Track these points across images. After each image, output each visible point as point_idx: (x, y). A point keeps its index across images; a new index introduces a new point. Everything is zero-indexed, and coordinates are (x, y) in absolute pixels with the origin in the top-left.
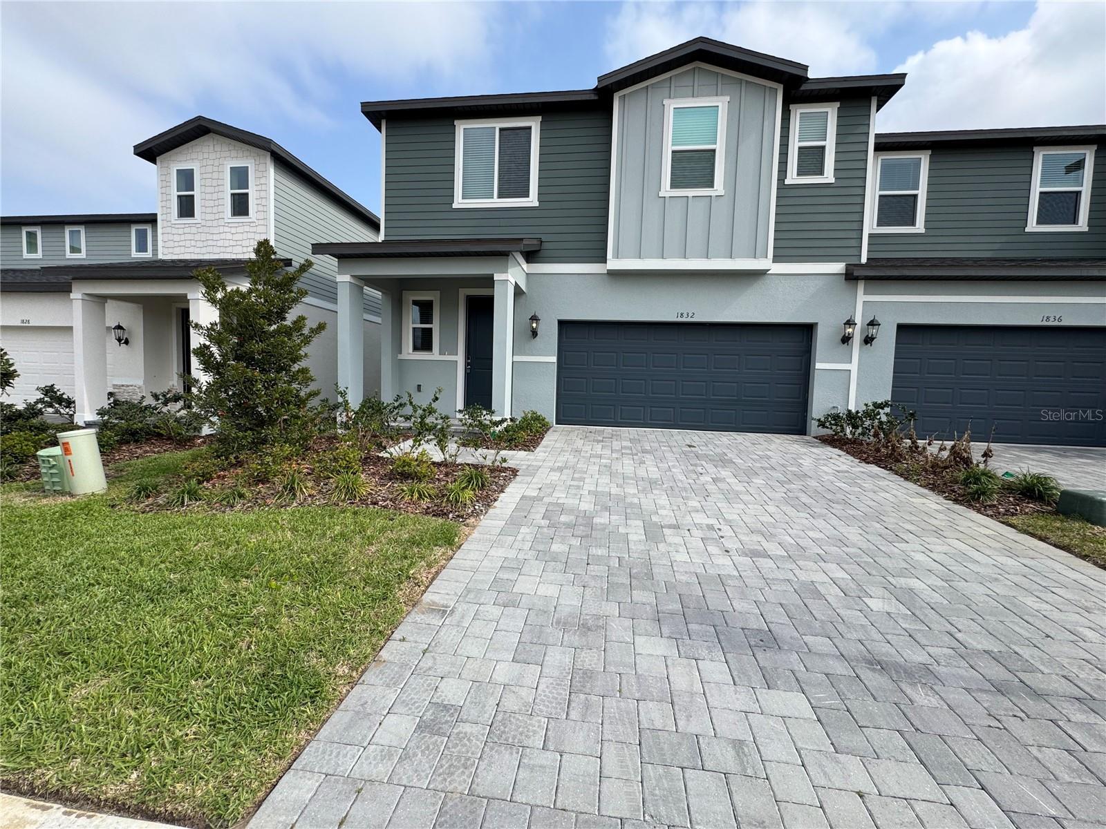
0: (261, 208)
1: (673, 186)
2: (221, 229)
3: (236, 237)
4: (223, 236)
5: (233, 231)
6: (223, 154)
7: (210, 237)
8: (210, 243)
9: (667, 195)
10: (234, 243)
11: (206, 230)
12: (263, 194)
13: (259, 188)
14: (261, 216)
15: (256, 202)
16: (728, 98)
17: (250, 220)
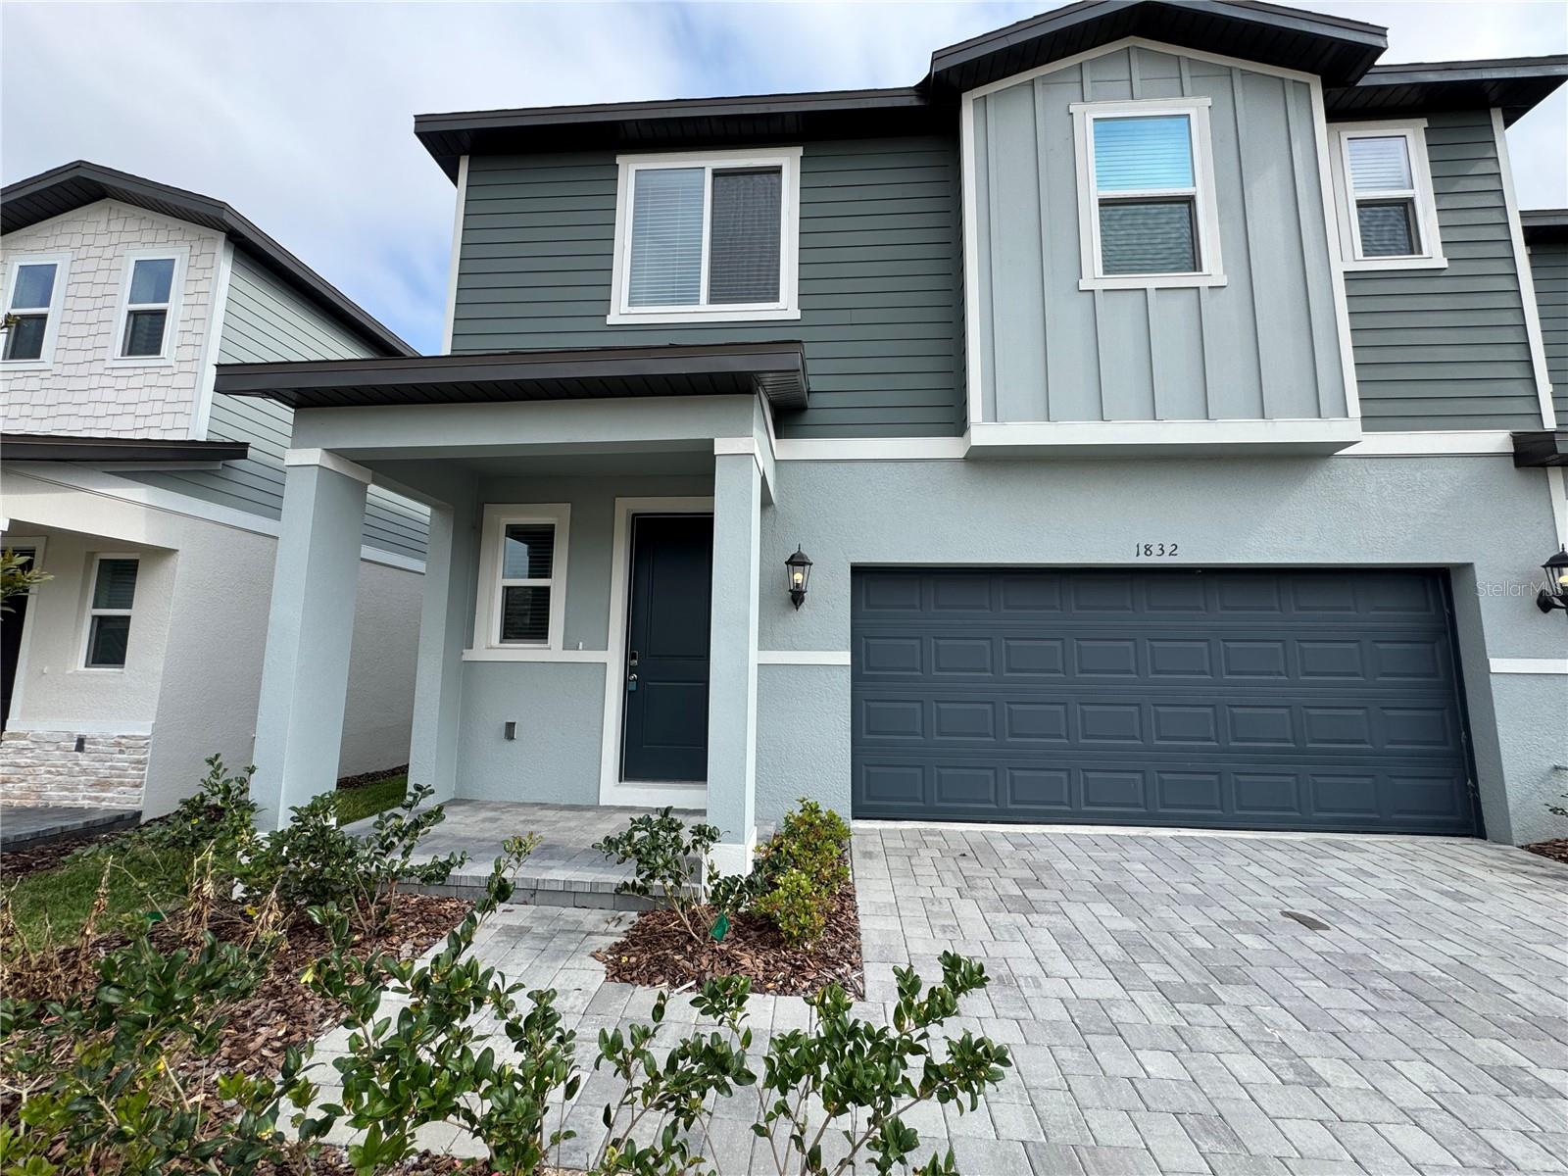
0: (189, 339)
1: (1108, 269)
2: (95, 382)
3: (124, 397)
4: (95, 395)
5: (121, 384)
6: (125, 237)
7: (69, 397)
8: (64, 409)
9: (1099, 286)
10: (119, 410)
11: (61, 383)
12: (199, 312)
13: (192, 300)
14: (188, 354)
15: (180, 326)
16: (1208, 101)
17: (162, 363)
